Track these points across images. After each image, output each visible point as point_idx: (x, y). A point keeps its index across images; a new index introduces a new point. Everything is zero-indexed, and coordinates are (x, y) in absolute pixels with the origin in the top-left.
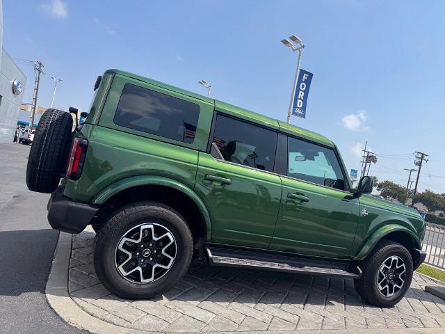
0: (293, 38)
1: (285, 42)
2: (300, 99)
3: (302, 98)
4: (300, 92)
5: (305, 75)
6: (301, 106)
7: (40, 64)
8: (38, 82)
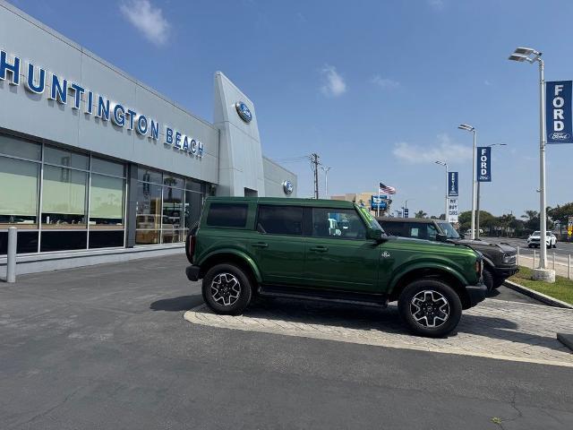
0: (522, 51)
1: (513, 58)
2: (559, 119)
3: (562, 117)
4: (555, 111)
5: (557, 87)
6: (561, 129)
7: (316, 156)
8: (316, 174)
